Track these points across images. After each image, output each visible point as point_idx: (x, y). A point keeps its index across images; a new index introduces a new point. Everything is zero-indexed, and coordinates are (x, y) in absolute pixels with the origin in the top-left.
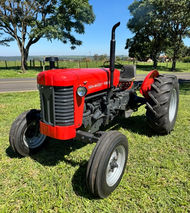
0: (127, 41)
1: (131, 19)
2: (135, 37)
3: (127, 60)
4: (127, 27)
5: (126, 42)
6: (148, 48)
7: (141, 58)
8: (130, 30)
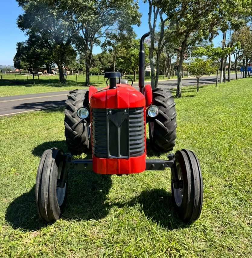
0: (18, 45)
1: (22, 15)
2: (28, 40)
3: (9, 72)
4: (17, 26)
5: (16, 47)
6: (52, 56)
7: (33, 70)
8: (22, 30)
